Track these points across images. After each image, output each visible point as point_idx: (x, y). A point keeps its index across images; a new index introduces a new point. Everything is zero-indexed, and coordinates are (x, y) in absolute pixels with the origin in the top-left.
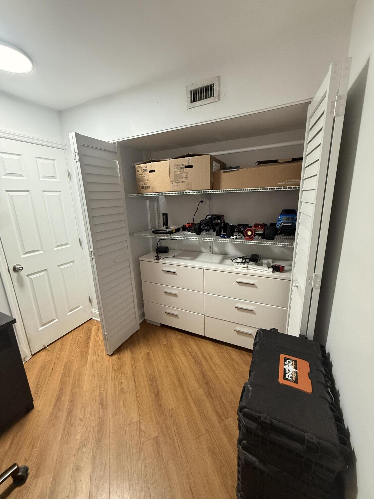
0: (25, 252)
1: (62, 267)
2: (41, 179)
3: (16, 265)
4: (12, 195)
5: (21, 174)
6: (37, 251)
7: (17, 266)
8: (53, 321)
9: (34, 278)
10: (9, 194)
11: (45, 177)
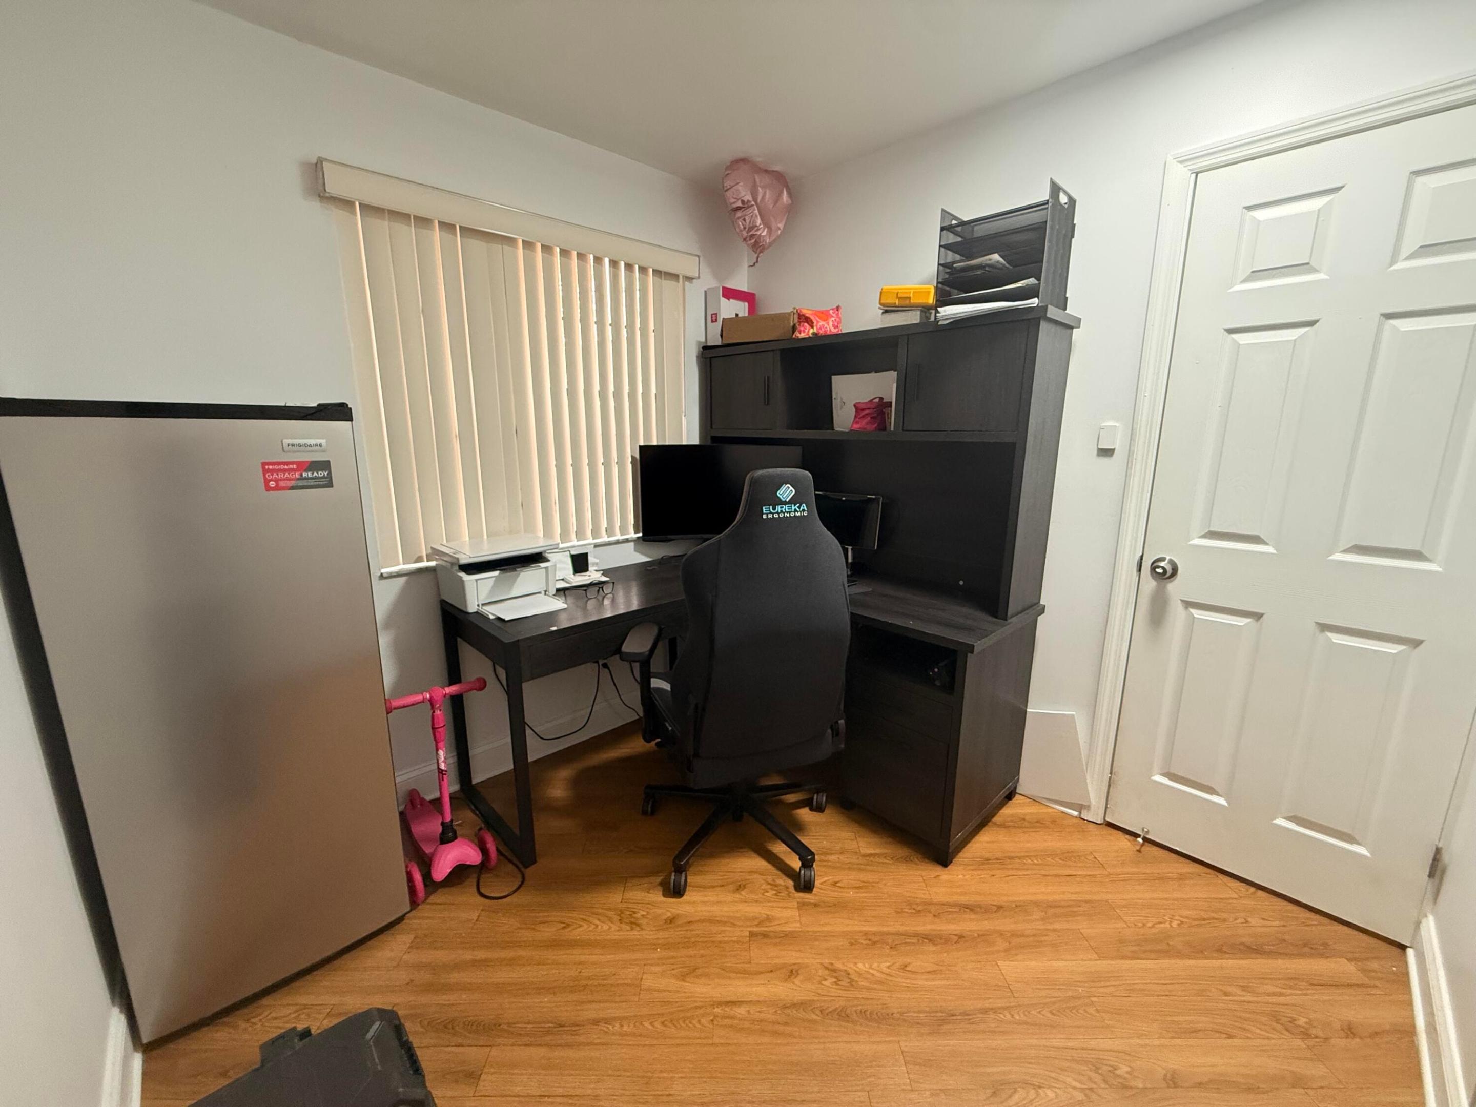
0: (1207, 530)
1: (1337, 637)
2: (1402, 265)
4: (1240, 342)
5: (1308, 261)
6: (1254, 540)
8: (1211, 794)
9: (1198, 618)
10: (1233, 339)
11: (1426, 250)
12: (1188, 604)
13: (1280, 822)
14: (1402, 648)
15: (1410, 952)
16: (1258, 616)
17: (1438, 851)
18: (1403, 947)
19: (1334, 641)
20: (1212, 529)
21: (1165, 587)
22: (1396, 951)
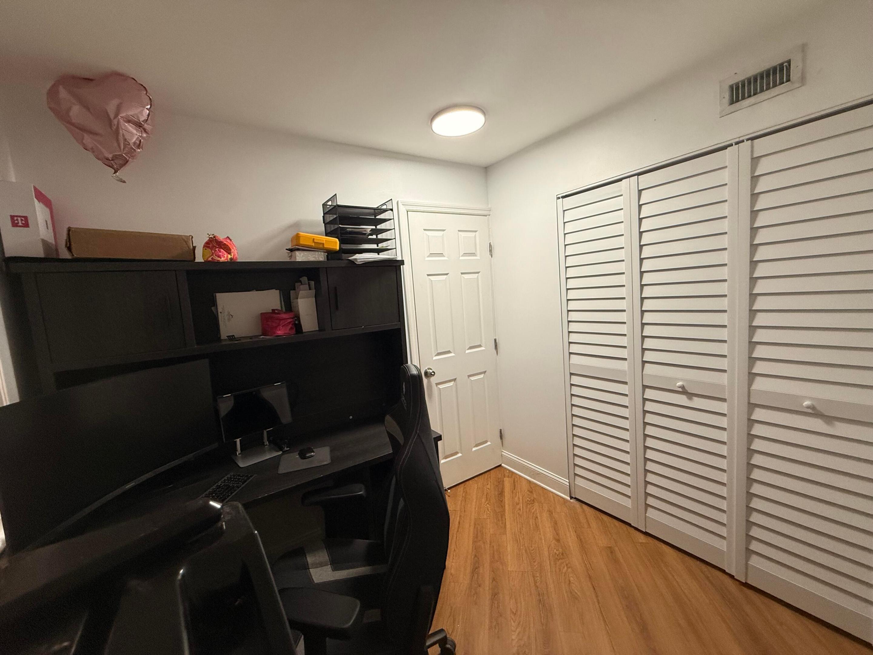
0: (437, 353)
1: (472, 378)
2: (461, 258)
3: (427, 368)
4: (432, 280)
5: (442, 254)
6: (449, 352)
7: (428, 371)
8: (456, 455)
9: (442, 388)
10: (430, 279)
11: (465, 254)
12: (437, 384)
13: (474, 449)
14: (483, 375)
15: (503, 465)
16: (455, 380)
17: (501, 430)
18: (500, 466)
19: (472, 379)
20: (439, 352)
21: (430, 380)
22: (499, 468)
